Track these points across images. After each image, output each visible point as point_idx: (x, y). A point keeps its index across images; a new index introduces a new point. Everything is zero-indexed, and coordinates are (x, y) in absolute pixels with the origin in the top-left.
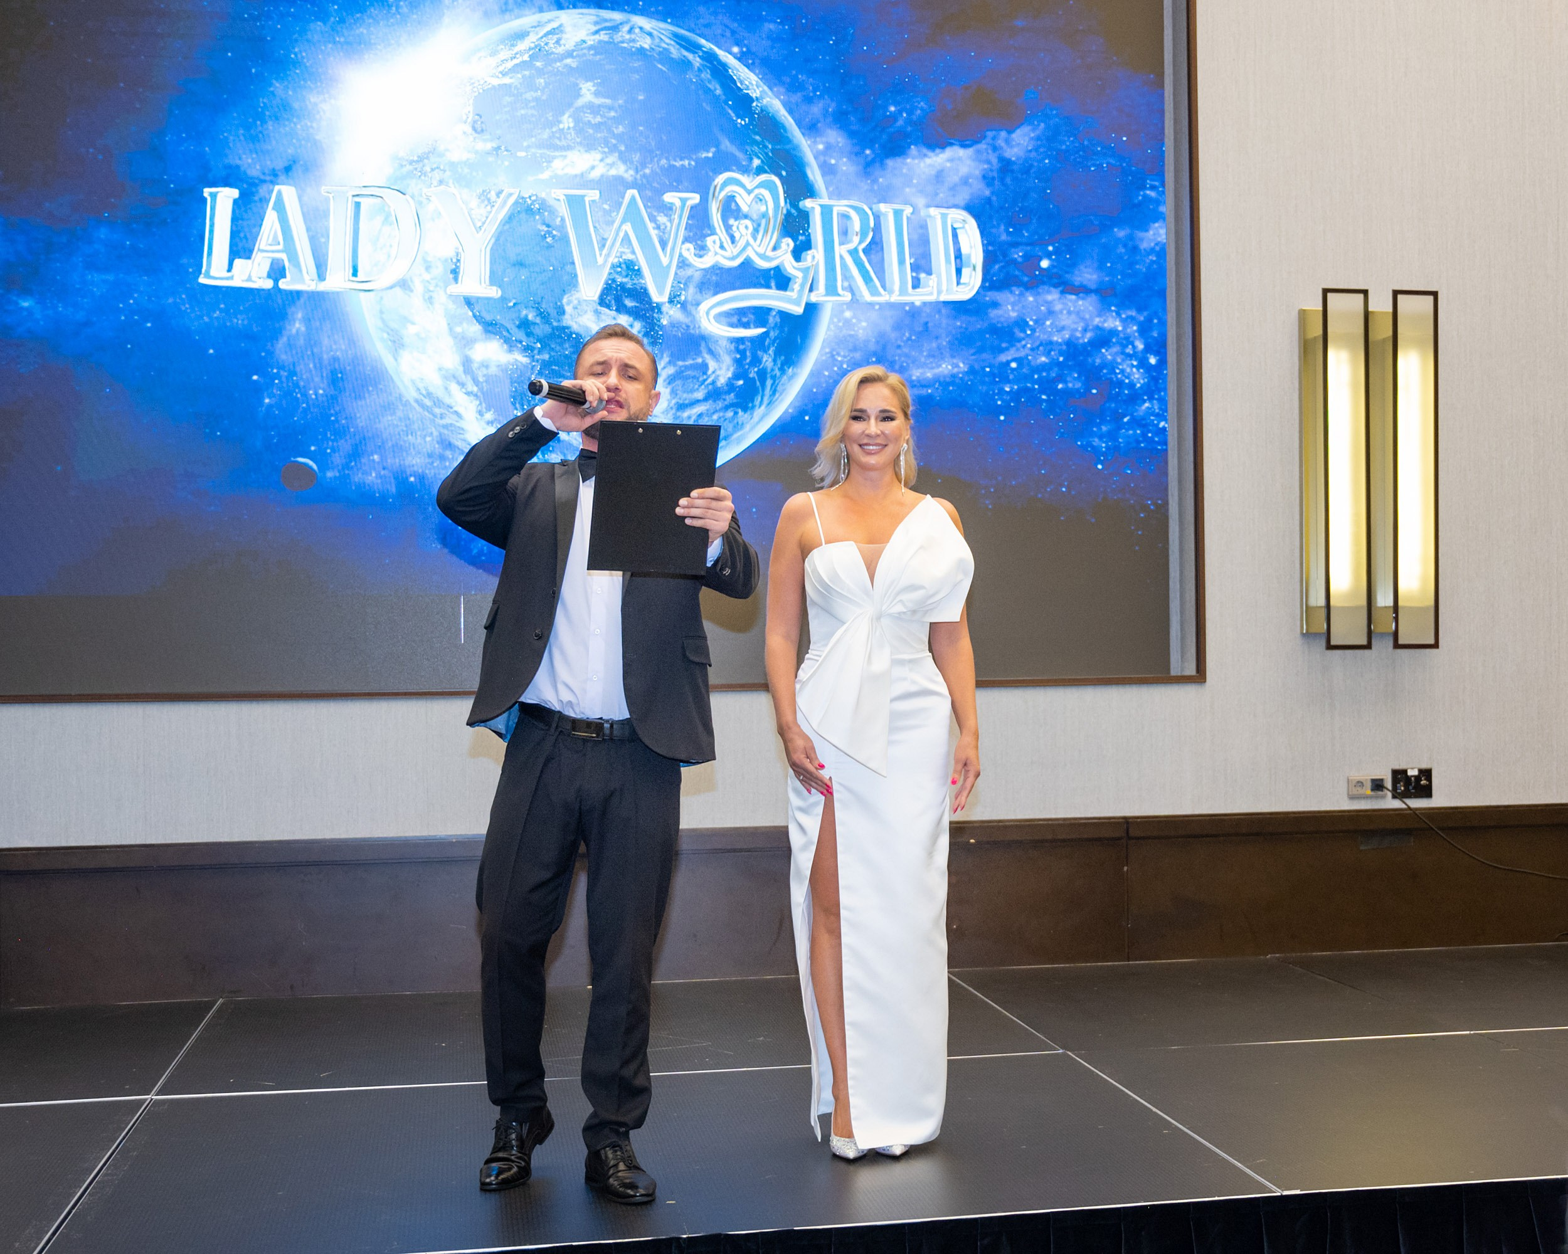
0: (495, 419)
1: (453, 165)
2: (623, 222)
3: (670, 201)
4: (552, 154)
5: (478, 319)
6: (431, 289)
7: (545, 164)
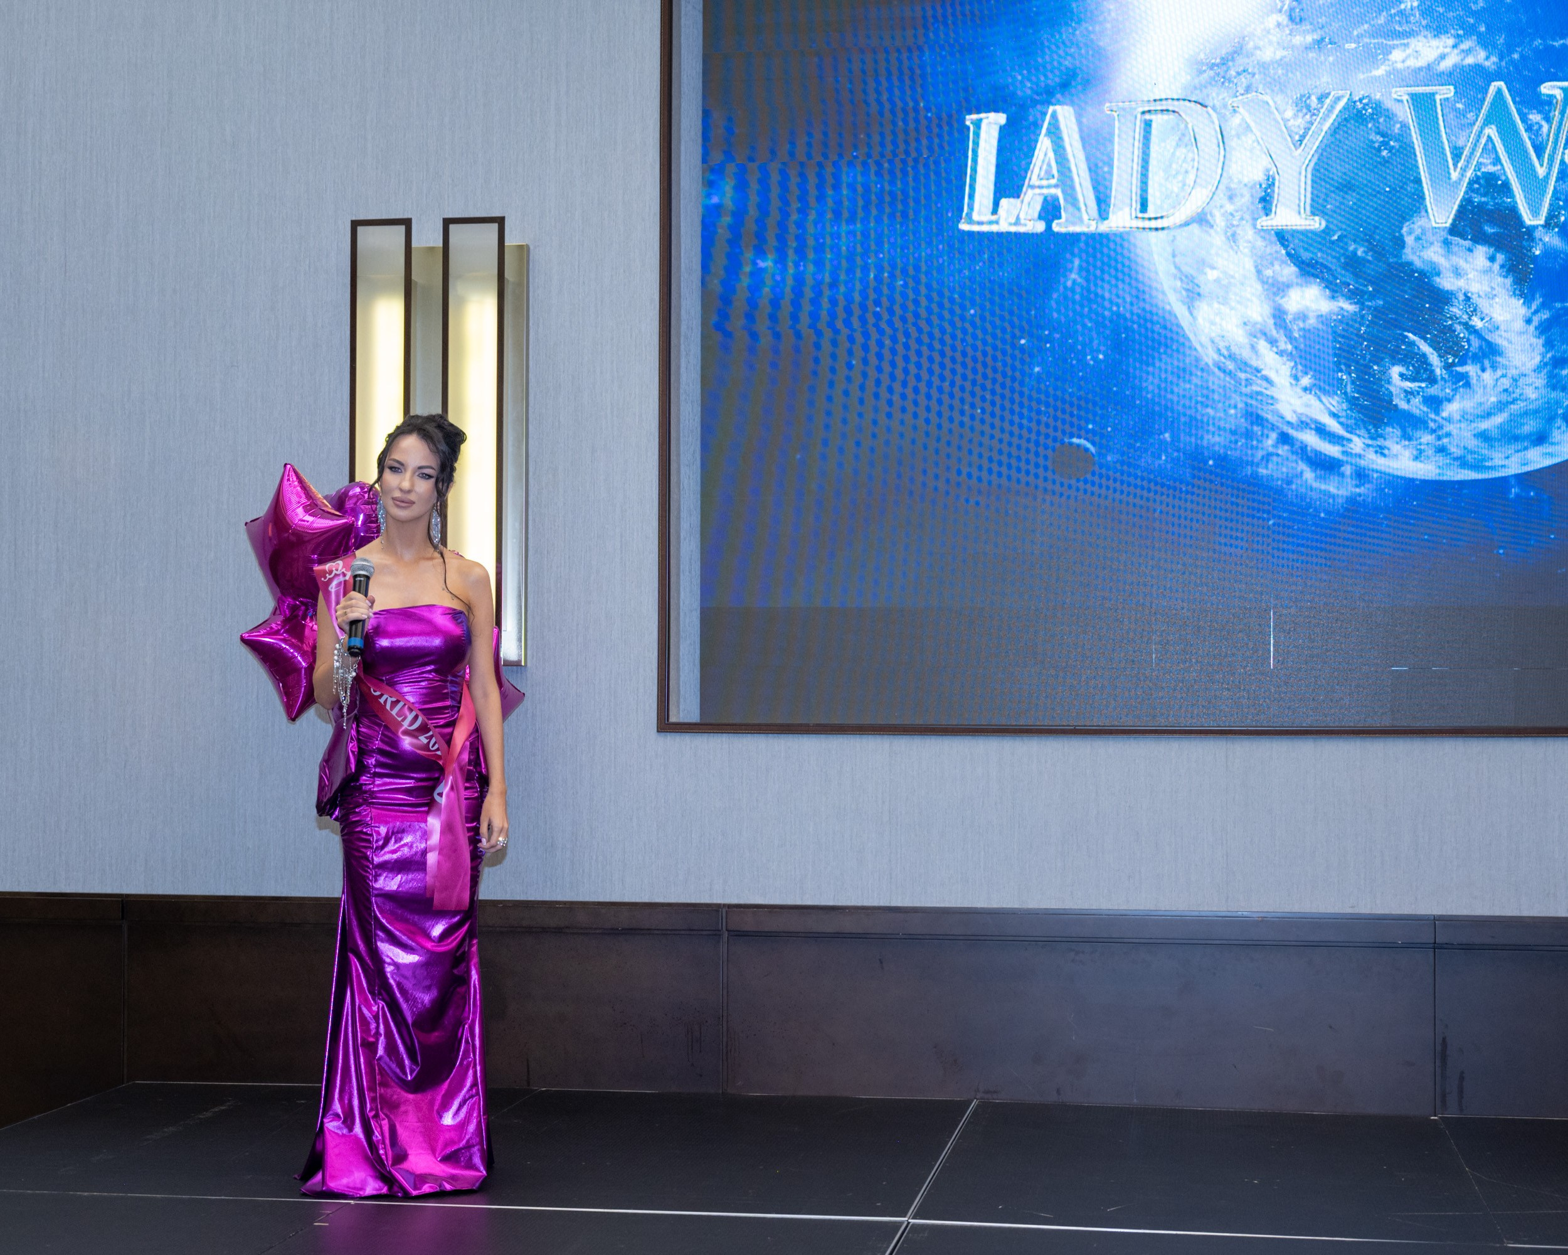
0: (1315, 385)
1: (1264, 66)
2: (1487, 122)
3: (1551, 92)
4: (1391, 43)
5: (1293, 257)
6: (1235, 223)
7: (1381, 56)
